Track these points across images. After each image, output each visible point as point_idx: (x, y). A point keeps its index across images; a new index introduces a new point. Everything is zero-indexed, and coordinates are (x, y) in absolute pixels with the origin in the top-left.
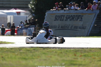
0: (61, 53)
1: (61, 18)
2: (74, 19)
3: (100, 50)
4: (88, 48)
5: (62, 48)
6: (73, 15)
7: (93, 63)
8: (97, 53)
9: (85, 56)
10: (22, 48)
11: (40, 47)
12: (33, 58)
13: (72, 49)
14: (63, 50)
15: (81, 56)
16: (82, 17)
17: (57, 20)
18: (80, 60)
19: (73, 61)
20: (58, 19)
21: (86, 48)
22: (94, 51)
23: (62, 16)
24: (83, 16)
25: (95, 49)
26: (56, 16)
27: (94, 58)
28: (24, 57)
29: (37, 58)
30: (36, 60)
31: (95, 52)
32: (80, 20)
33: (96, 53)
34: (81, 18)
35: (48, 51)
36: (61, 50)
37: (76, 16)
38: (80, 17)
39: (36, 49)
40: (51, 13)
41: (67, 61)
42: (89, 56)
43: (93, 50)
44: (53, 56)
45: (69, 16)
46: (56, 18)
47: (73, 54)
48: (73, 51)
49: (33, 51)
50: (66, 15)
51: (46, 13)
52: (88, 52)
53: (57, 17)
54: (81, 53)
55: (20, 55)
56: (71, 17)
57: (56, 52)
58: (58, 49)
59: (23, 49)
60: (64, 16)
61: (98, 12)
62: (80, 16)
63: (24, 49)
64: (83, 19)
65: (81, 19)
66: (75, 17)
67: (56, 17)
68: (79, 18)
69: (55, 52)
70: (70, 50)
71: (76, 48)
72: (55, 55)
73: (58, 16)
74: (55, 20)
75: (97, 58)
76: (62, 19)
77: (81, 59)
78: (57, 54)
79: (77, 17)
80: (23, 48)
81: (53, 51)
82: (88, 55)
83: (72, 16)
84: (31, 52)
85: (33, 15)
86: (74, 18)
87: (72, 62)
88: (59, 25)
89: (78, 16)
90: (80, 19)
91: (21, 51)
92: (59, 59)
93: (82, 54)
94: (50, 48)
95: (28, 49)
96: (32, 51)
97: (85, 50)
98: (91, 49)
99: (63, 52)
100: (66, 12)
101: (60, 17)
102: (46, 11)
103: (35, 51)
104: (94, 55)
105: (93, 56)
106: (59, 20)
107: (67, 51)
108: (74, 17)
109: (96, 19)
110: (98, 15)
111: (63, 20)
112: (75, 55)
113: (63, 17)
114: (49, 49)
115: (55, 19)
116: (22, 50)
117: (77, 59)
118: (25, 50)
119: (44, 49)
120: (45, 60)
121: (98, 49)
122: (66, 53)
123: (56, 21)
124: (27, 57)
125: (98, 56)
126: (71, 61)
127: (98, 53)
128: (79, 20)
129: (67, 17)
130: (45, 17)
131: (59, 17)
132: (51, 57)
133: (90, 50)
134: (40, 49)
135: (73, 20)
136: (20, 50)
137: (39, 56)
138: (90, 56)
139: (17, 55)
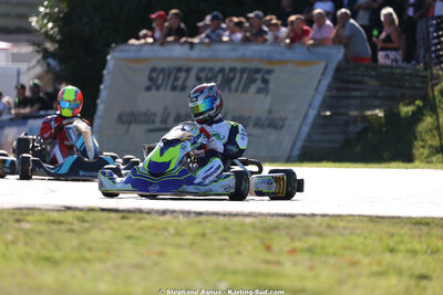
0: (204, 235)
1: (176, 79)
2: (234, 84)
3: (371, 225)
4: (314, 215)
5: (200, 214)
6: (227, 65)
7: (355, 287)
8: (360, 240)
9: (310, 250)
10: (26, 211)
11: (103, 210)
12: (85, 259)
13: (248, 220)
14: (208, 221)
15: (293, 251)
16: (266, 76)
17: (158, 88)
18: (293, 271)
19: (266, 275)
20: (160, 82)
21: (304, 215)
22: (347, 232)
23: (179, 70)
24: (270, 72)
25: (349, 222)
26: (154, 70)
27: (354, 264)
28: (45, 253)
29: (102, 260)
30: (98, 266)
31: (351, 234)
32: (260, 91)
33: (358, 241)
34: (265, 81)
35: (141, 229)
36: (200, 222)
37: (243, 71)
38: (259, 76)
39: (89, 216)
40: (131, 54)
41: (235, 272)
42: (327, 254)
43: (342, 224)
44: (168, 250)
45: (211, 69)
46: (151, 79)
47: (257, 242)
48: (253, 226)
49: (77, 226)
50: (196, 66)
51: (109, 57)
52: (320, 235)
53: (158, 77)
54: (292, 239)
55: (27, 244)
56: (220, 76)
57: (179, 234)
58: (181, 217)
59: (30, 218)
60: (188, 70)
61: (338, 54)
62: (258, 71)
63: (37, 216)
64: (272, 85)
65: (263, 86)
66: (238, 76)
67: (154, 75)
68: (254, 81)
69: (176, 229)
70: (242, 225)
71: (261, 215)
72: (179, 246)
73: (163, 70)
74: (148, 89)
75: (366, 261)
76: (179, 83)
77: (296, 263)
78: (186, 241)
79: (245, 76)
80: (31, 210)
81: (165, 229)
82: (323, 248)
83: (222, 70)
84: (71, 231)
85: (48, 65)
86: (233, 79)
87: (261, 280)
88: (165, 108)
89: (250, 70)
90: (259, 84)
91: (26, 226)
92: (200, 262)
93: (297, 244)
94: (149, 212)
95: (55, 216)
96: (72, 224)
97: (309, 227)
98: (333, 223)
99: (208, 231)
100: (195, 53)
101: (169, 75)
102: (109, 45)
103: (86, 225)
104: (349, 248)
105: (347, 252)
106: (165, 89)
107: (226, 229)
108: (231, 75)
109: (330, 88)
110: (338, 70)
111: (183, 88)
112: (268, 248)
113: (182, 75)
114: (144, 219)
115: (149, 84)
116: (28, 222)
117: (278, 263)
118: (39, 221)
119: (123, 218)
120: (138, 266)
121: (362, 221)
122: (225, 239)
123: (153, 92)
124: (57, 255)
125: (368, 255)
126: (256, 273)
127: (365, 238)
128: (253, 88)
129: (203, 75)
130: (102, 76)
131: (167, 72)
132: (162, 254)
133: (329, 226)
134: (109, 219)
135: (230, 90)
136: (18, 221)
137: (108, 251)
138: (334, 254)
139: (13, 242)
